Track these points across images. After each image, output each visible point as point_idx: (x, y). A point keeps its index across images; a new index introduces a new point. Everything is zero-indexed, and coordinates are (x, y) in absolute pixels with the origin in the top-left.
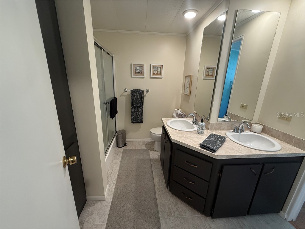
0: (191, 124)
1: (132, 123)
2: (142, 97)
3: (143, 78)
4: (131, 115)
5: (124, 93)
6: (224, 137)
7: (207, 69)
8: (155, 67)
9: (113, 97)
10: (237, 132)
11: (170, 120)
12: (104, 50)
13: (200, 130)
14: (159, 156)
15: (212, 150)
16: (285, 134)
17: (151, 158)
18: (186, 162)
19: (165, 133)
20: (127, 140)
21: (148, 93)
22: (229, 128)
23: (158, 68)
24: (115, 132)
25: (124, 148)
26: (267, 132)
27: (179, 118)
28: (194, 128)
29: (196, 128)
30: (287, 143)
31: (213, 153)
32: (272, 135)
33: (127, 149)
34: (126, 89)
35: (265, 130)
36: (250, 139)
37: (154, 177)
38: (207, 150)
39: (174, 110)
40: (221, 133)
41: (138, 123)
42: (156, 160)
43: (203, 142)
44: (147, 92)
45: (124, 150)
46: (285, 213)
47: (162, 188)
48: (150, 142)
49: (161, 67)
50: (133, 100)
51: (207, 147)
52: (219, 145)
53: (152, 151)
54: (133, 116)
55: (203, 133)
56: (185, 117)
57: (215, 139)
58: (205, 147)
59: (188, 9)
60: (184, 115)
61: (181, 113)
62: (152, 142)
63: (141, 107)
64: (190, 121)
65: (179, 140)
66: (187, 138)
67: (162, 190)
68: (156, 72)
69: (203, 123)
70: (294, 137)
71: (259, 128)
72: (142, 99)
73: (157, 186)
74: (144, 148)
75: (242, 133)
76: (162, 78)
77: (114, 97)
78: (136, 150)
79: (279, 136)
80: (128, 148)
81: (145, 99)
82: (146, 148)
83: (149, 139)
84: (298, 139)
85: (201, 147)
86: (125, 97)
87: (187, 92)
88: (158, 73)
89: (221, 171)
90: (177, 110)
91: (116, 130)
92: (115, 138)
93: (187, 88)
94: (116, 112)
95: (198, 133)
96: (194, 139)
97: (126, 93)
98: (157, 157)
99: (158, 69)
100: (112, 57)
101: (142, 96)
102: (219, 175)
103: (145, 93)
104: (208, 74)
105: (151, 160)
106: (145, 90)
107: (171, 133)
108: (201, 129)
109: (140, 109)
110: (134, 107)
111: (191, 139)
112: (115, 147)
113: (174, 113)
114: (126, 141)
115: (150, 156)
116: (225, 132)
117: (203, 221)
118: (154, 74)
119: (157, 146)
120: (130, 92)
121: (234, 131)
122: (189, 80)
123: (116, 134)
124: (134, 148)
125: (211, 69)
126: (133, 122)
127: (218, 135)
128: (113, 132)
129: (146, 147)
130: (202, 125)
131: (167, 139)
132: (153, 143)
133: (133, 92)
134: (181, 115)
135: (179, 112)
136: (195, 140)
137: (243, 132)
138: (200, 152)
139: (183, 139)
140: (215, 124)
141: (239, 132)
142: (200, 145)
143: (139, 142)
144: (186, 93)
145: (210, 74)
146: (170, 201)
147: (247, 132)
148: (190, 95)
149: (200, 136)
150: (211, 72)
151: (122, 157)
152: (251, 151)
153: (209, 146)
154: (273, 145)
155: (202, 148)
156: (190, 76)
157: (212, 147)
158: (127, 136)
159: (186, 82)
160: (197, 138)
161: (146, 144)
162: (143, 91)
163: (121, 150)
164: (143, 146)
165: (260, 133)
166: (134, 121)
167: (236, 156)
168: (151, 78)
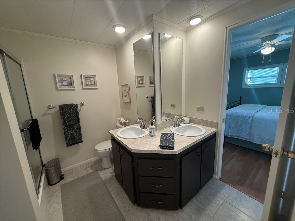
0: (140, 129)
1: (67, 146)
2: (76, 112)
3: (74, 90)
4: (65, 136)
5: (47, 110)
6: (172, 133)
7: (138, 78)
8: (87, 77)
9: (30, 118)
10: (177, 127)
11: (118, 130)
12: (7, 55)
13: (152, 133)
14: (111, 173)
15: (171, 147)
16: (203, 121)
17: (104, 179)
18: (151, 168)
19: (117, 146)
20: (63, 170)
21: (83, 107)
22: (170, 125)
23: (91, 78)
24: (41, 166)
25: (62, 182)
26: (193, 121)
27: (125, 126)
28: (145, 132)
29: (147, 132)
30: (205, 126)
31: (173, 150)
32: (196, 123)
33: (67, 182)
34: (50, 106)
35: (191, 121)
36: (185, 129)
37: (115, 200)
38: (167, 149)
39: (117, 119)
40: (167, 131)
41: (77, 143)
42: (110, 179)
43: (160, 144)
44: (82, 105)
45: (62, 186)
46: (215, 175)
47: (128, 207)
48: (95, 162)
49: (94, 77)
50: (64, 117)
51: (166, 147)
52: (173, 142)
53: (101, 170)
54: (68, 137)
55: (155, 135)
56: (130, 124)
57: (167, 137)
58: (165, 147)
59: (116, 24)
60: (129, 122)
61: (126, 121)
62: (97, 160)
63: (77, 124)
64: (138, 126)
65: (140, 148)
66: (145, 144)
67: (130, 210)
68: (89, 83)
69: (153, 126)
70: (208, 121)
71: (187, 120)
72: (77, 114)
73: (122, 209)
74: (90, 171)
75: (180, 127)
76: (97, 89)
77: (33, 120)
78: (80, 178)
79: (200, 122)
80: (67, 179)
81: (81, 114)
82: (92, 171)
83: (94, 158)
84: (211, 122)
85: (161, 148)
86: (50, 117)
87: (126, 99)
88: (92, 83)
89: (181, 163)
90: (119, 118)
91: (42, 163)
92: (43, 176)
93: (126, 96)
94: (40, 139)
95: (151, 136)
96: (151, 143)
97: (51, 111)
98: (110, 176)
99: (91, 80)
100: (20, 65)
101: (76, 110)
102: (180, 167)
103: (79, 107)
104: (139, 82)
105: (104, 182)
106: (79, 103)
107: (127, 143)
108: (153, 131)
109: (76, 127)
110: (67, 126)
111: (149, 144)
112: (47, 187)
113: (117, 123)
114: (62, 172)
115: (101, 177)
116: (169, 129)
117: (176, 216)
118: (87, 85)
119: (106, 163)
120: (58, 109)
121: (174, 127)
122: (127, 89)
123: (44, 168)
124: (76, 177)
125: (141, 78)
126: (69, 145)
127: (167, 133)
128: (38, 167)
129: (92, 169)
130: (153, 128)
131: (122, 151)
132: (100, 161)
133: (62, 108)
134: (126, 123)
135: (123, 120)
136: (153, 144)
137: (180, 125)
138: (162, 153)
139: (142, 146)
140: (161, 125)
141: (178, 126)
142: (159, 147)
143: (81, 166)
144: (125, 101)
145: (141, 82)
146: (142, 217)
147: (182, 125)
148: (130, 103)
149: (155, 139)
150: (141, 81)
151: (62, 197)
152: (193, 139)
153: (167, 145)
154: (201, 130)
155: (163, 149)
156: (127, 85)
157: (170, 145)
158: (62, 166)
159: (123, 91)
160: (153, 141)
161: (92, 166)
162: (76, 106)
163: (58, 187)
164: (88, 169)
165: (189, 124)
166: (70, 143)
167: (187, 146)
168: (83, 89)
